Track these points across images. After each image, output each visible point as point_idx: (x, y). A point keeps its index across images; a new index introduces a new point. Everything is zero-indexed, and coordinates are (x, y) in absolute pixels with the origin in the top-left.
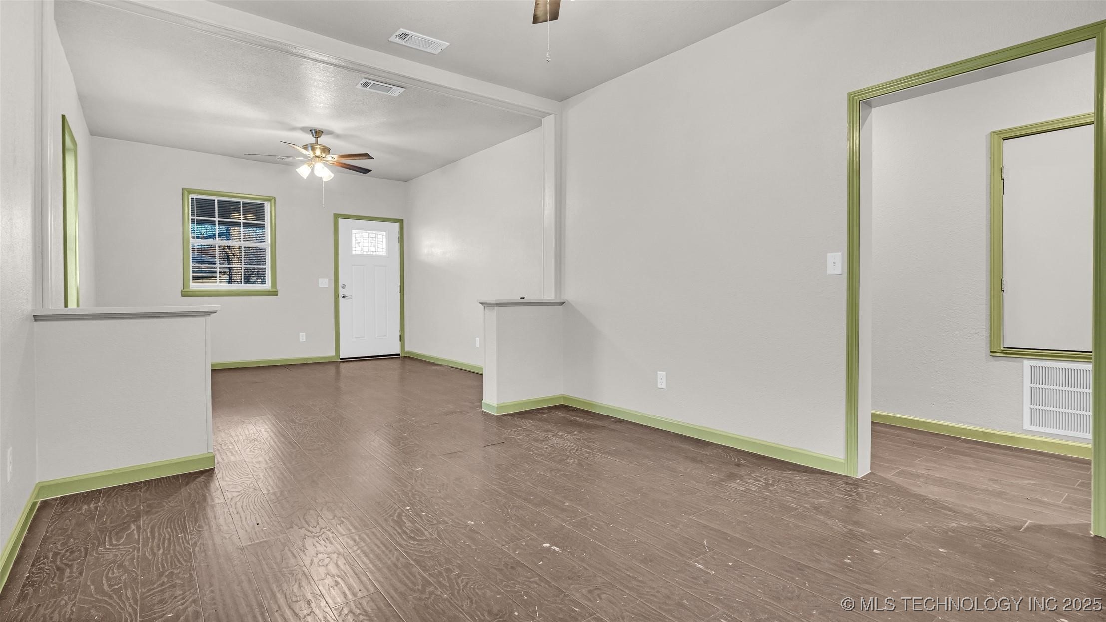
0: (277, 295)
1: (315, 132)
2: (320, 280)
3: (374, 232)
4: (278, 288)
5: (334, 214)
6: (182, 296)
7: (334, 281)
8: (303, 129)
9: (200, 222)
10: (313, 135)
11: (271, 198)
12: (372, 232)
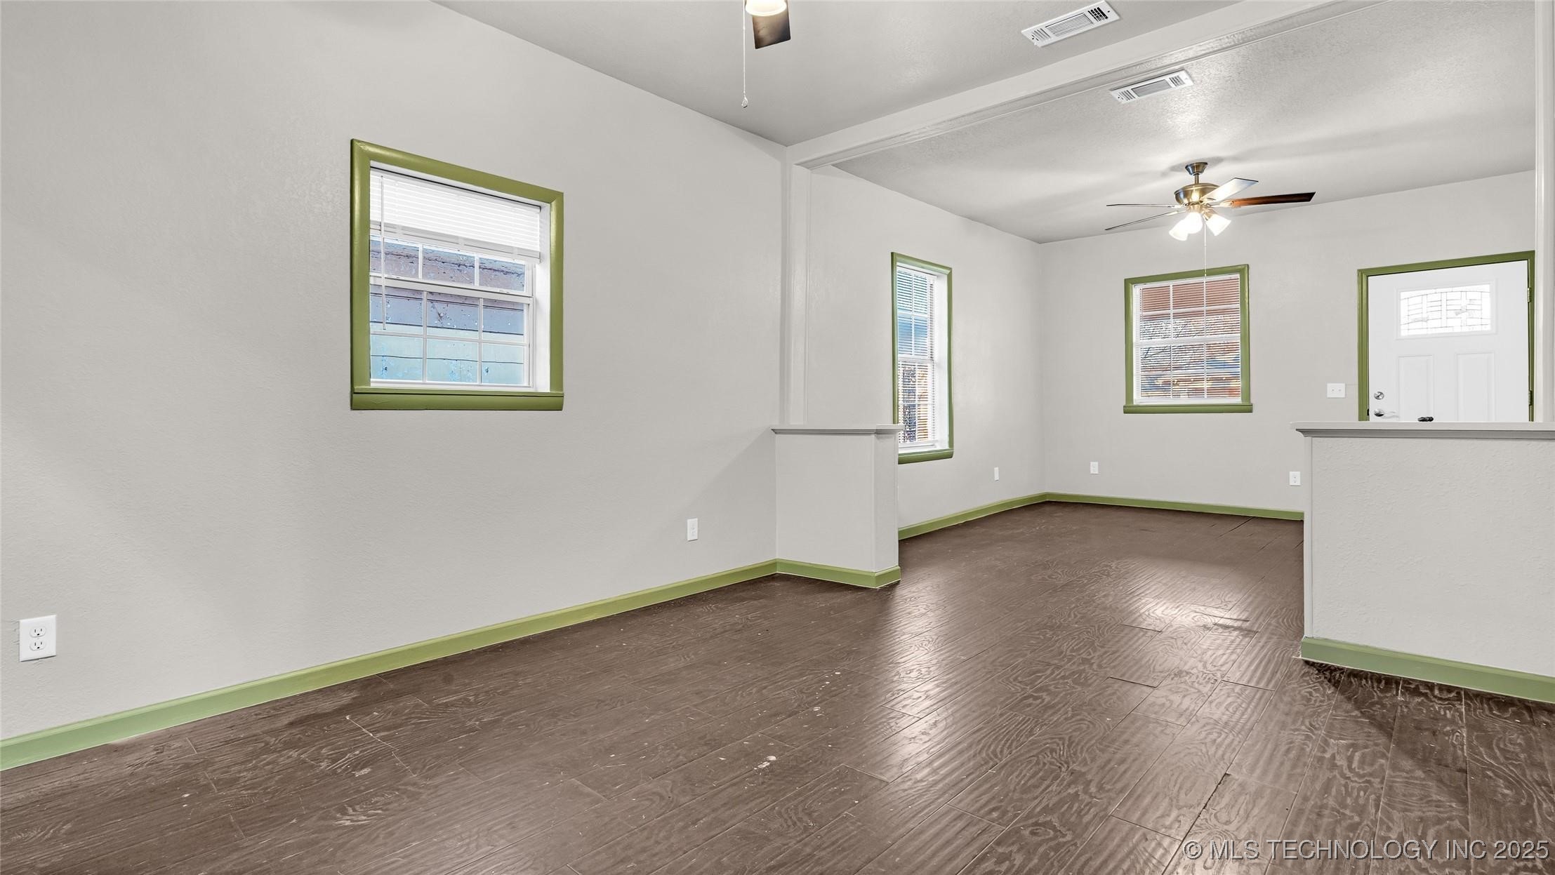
0: (1251, 411)
1: (1193, 168)
2: (1330, 386)
3: (1455, 289)
4: (1253, 401)
5: (1359, 270)
6: (1125, 413)
7: (1359, 385)
8: (1174, 169)
9: (1152, 318)
10: (1189, 172)
11: (1243, 267)
12: (1450, 289)
